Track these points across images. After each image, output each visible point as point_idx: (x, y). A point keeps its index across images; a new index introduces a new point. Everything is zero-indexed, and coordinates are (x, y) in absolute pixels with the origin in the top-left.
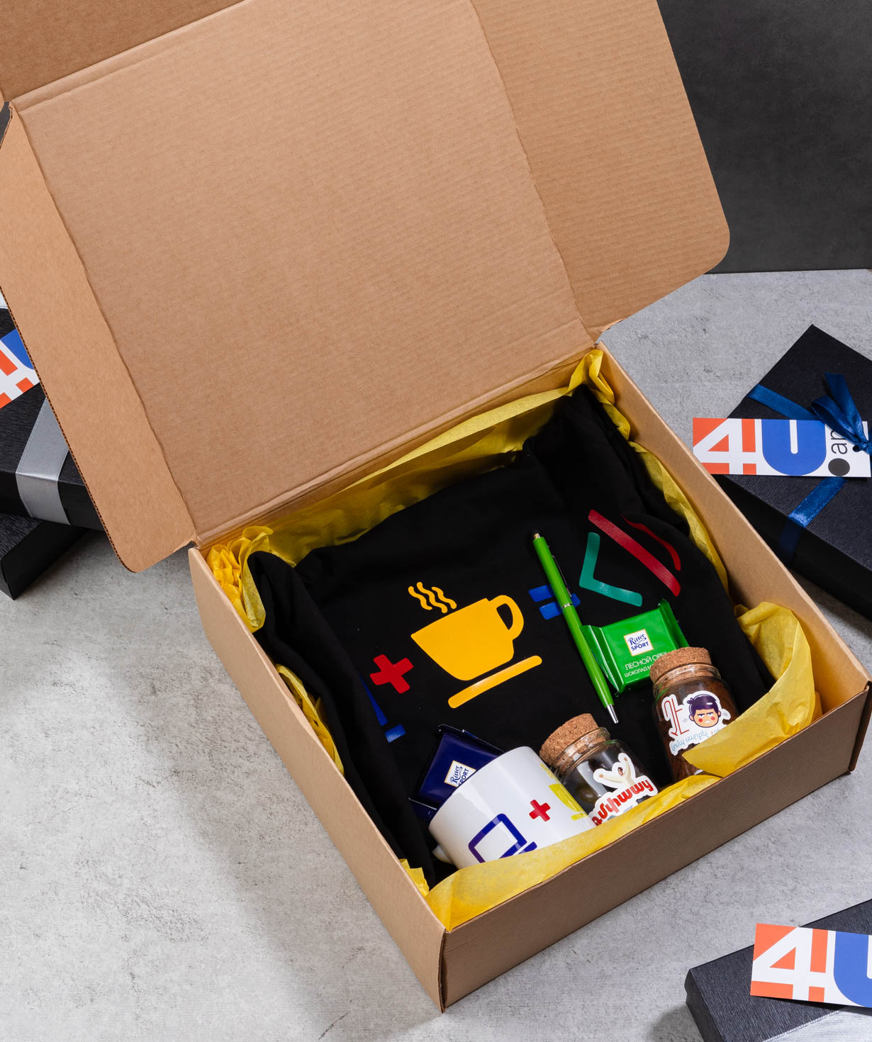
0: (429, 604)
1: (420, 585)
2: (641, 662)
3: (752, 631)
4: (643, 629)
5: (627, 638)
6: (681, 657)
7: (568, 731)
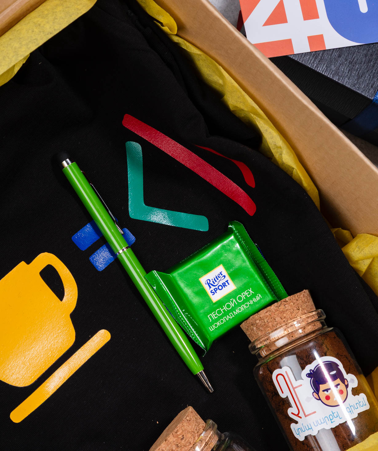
2: (225, 308)
3: (363, 267)
4: (219, 265)
5: (203, 280)
6: (283, 312)
7: (174, 446)
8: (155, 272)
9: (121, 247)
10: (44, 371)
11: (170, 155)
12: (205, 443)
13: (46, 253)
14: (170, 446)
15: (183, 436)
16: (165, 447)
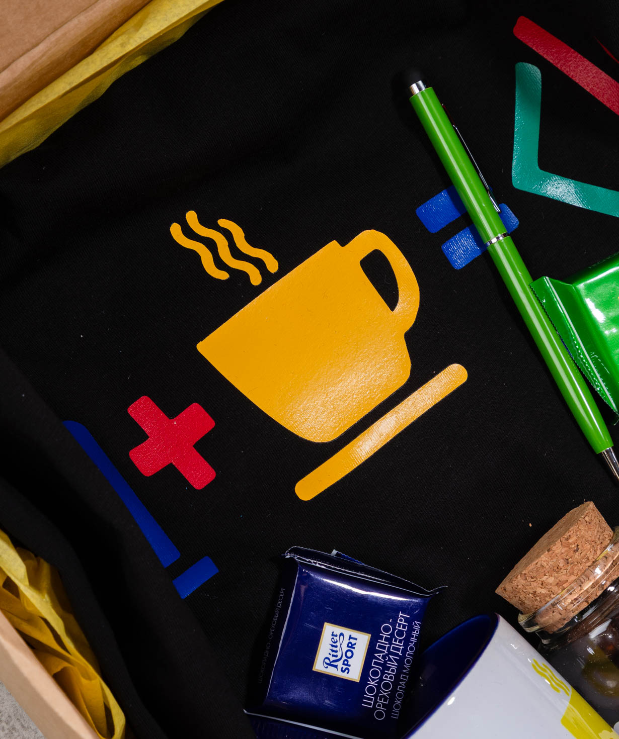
0: (220, 264)
1: (192, 217)
7: (562, 560)
8: (547, 280)
9: (495, 234)
10: (356, 421)
11: (588, 90)
12: (612, 561)
13: (373, 231)
14: (555, 560)
15: (578, 545)
16: (546, 561)
